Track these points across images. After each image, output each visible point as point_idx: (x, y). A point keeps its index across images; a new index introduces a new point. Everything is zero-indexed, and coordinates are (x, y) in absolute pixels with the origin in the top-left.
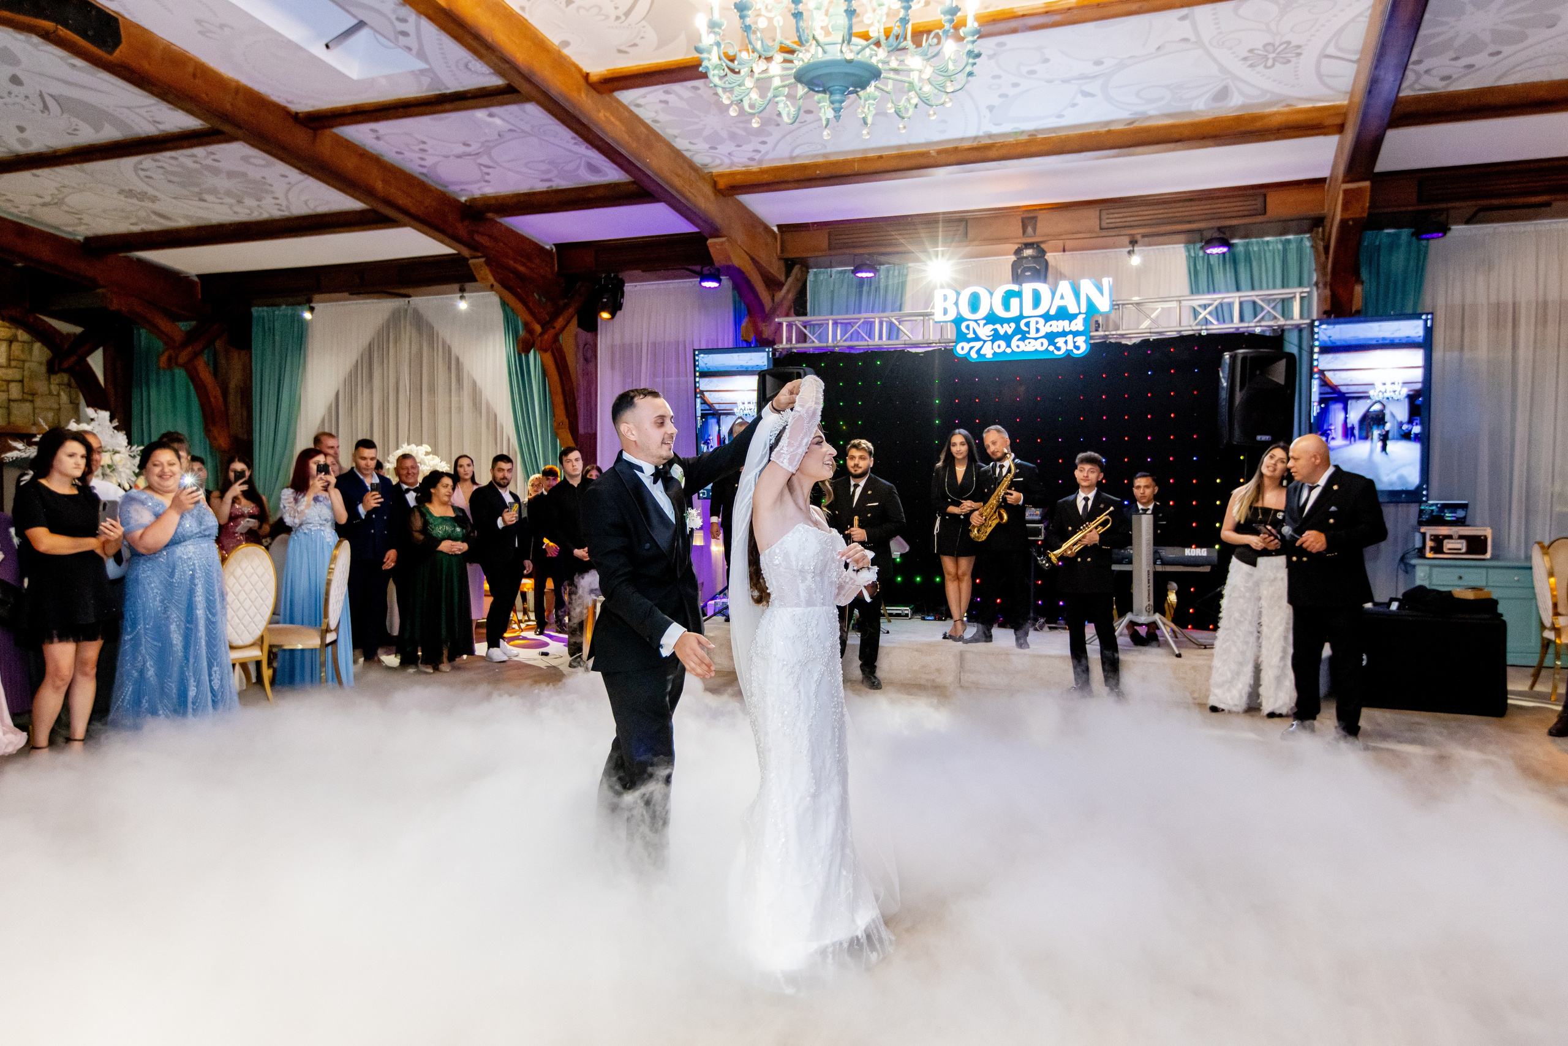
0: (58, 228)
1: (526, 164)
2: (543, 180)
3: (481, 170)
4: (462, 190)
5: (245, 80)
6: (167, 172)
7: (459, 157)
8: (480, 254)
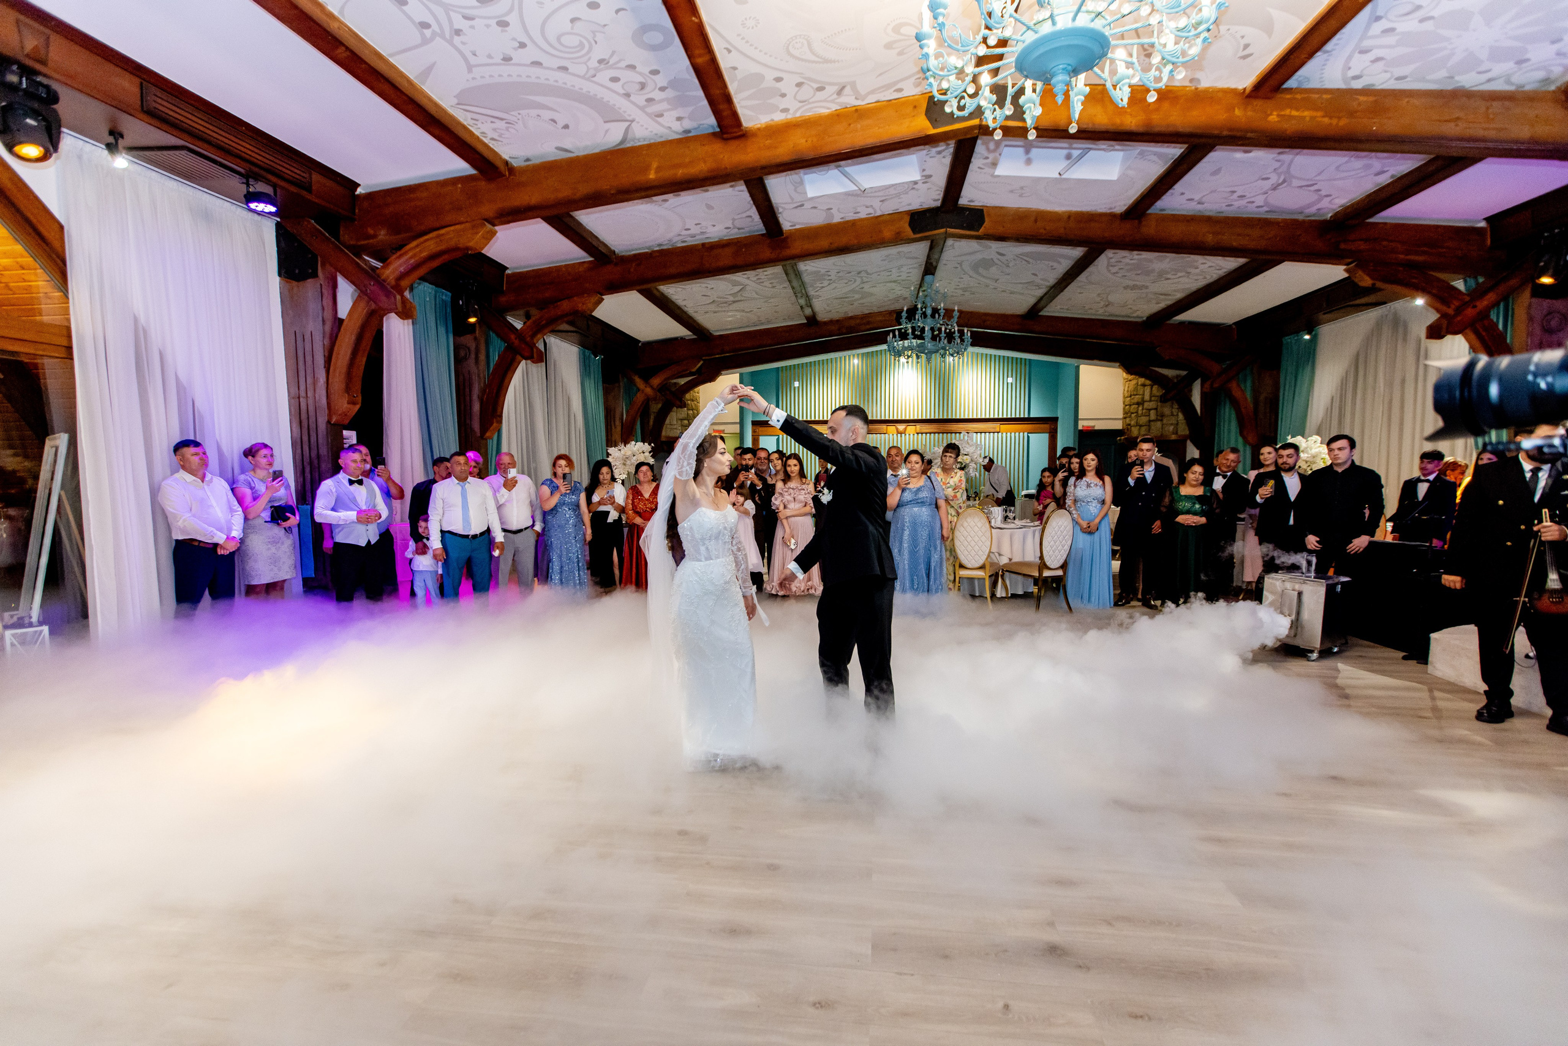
0: (1129, 317)
1: (1338, 168)
2: (1377, 174)
3: (1310, 191)
4: (1319, 209)
5: (1079, 209)
6: (1129, 271)
7: (1274, 189)
8: (1350, 260)
